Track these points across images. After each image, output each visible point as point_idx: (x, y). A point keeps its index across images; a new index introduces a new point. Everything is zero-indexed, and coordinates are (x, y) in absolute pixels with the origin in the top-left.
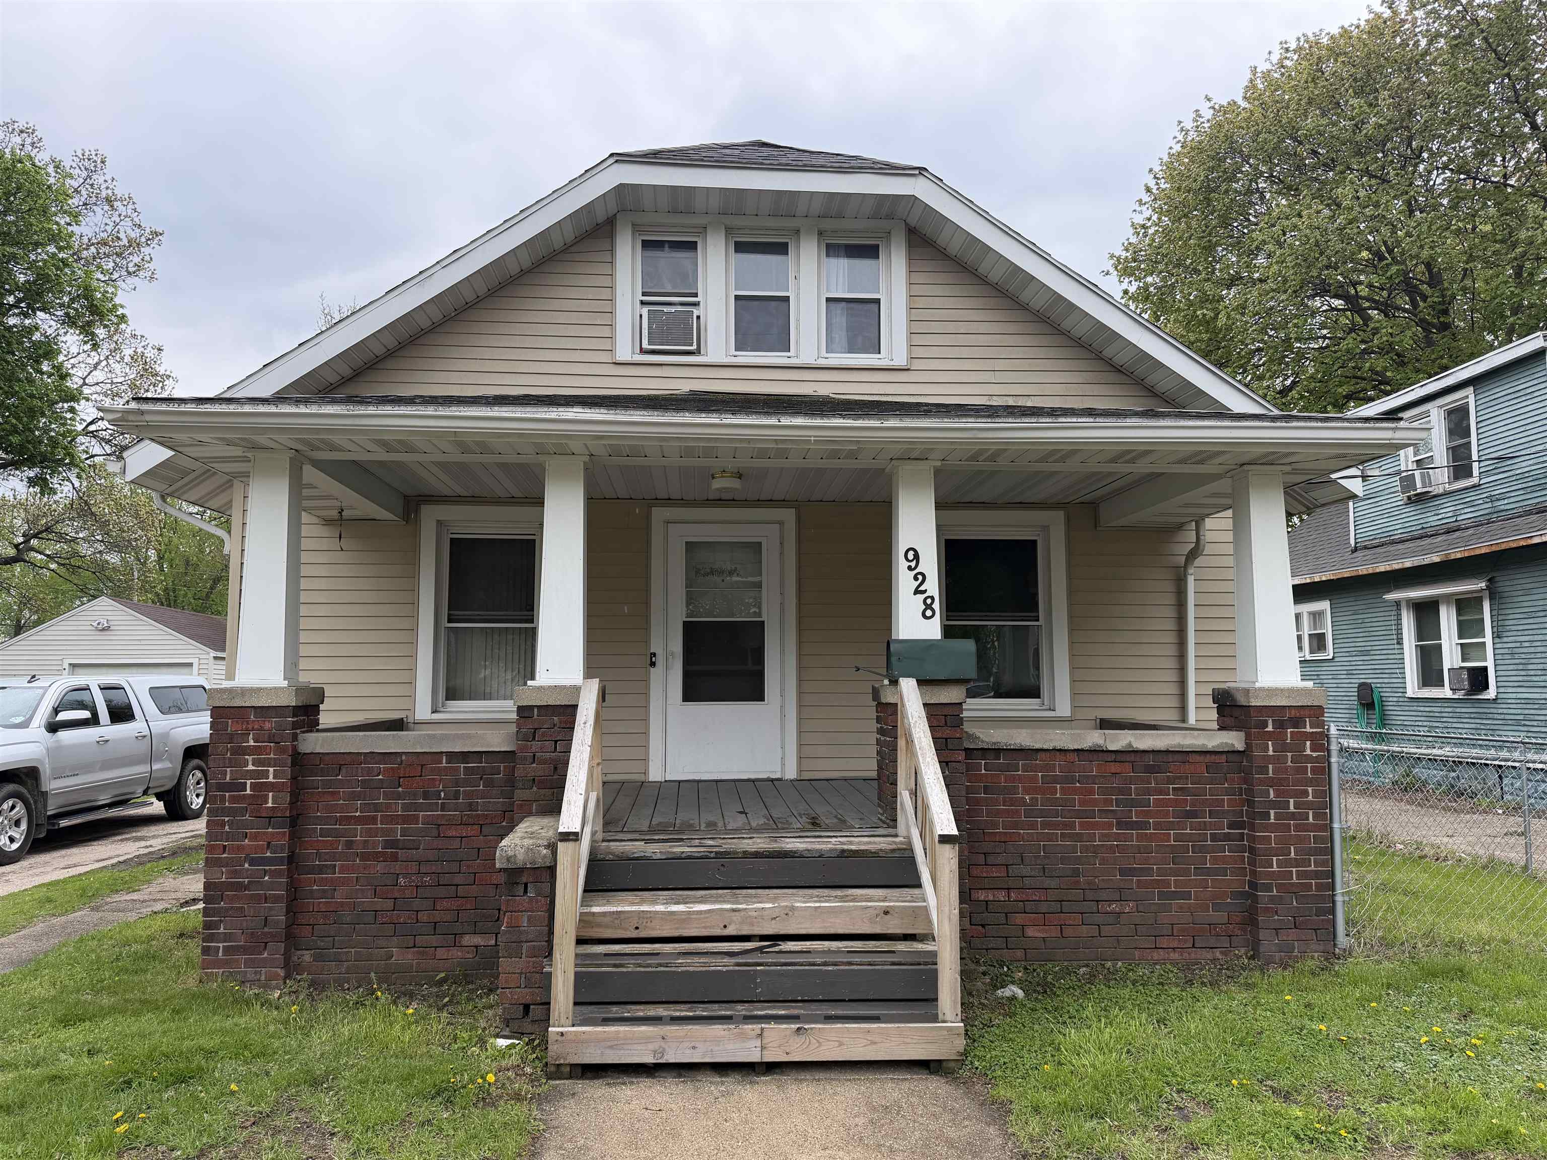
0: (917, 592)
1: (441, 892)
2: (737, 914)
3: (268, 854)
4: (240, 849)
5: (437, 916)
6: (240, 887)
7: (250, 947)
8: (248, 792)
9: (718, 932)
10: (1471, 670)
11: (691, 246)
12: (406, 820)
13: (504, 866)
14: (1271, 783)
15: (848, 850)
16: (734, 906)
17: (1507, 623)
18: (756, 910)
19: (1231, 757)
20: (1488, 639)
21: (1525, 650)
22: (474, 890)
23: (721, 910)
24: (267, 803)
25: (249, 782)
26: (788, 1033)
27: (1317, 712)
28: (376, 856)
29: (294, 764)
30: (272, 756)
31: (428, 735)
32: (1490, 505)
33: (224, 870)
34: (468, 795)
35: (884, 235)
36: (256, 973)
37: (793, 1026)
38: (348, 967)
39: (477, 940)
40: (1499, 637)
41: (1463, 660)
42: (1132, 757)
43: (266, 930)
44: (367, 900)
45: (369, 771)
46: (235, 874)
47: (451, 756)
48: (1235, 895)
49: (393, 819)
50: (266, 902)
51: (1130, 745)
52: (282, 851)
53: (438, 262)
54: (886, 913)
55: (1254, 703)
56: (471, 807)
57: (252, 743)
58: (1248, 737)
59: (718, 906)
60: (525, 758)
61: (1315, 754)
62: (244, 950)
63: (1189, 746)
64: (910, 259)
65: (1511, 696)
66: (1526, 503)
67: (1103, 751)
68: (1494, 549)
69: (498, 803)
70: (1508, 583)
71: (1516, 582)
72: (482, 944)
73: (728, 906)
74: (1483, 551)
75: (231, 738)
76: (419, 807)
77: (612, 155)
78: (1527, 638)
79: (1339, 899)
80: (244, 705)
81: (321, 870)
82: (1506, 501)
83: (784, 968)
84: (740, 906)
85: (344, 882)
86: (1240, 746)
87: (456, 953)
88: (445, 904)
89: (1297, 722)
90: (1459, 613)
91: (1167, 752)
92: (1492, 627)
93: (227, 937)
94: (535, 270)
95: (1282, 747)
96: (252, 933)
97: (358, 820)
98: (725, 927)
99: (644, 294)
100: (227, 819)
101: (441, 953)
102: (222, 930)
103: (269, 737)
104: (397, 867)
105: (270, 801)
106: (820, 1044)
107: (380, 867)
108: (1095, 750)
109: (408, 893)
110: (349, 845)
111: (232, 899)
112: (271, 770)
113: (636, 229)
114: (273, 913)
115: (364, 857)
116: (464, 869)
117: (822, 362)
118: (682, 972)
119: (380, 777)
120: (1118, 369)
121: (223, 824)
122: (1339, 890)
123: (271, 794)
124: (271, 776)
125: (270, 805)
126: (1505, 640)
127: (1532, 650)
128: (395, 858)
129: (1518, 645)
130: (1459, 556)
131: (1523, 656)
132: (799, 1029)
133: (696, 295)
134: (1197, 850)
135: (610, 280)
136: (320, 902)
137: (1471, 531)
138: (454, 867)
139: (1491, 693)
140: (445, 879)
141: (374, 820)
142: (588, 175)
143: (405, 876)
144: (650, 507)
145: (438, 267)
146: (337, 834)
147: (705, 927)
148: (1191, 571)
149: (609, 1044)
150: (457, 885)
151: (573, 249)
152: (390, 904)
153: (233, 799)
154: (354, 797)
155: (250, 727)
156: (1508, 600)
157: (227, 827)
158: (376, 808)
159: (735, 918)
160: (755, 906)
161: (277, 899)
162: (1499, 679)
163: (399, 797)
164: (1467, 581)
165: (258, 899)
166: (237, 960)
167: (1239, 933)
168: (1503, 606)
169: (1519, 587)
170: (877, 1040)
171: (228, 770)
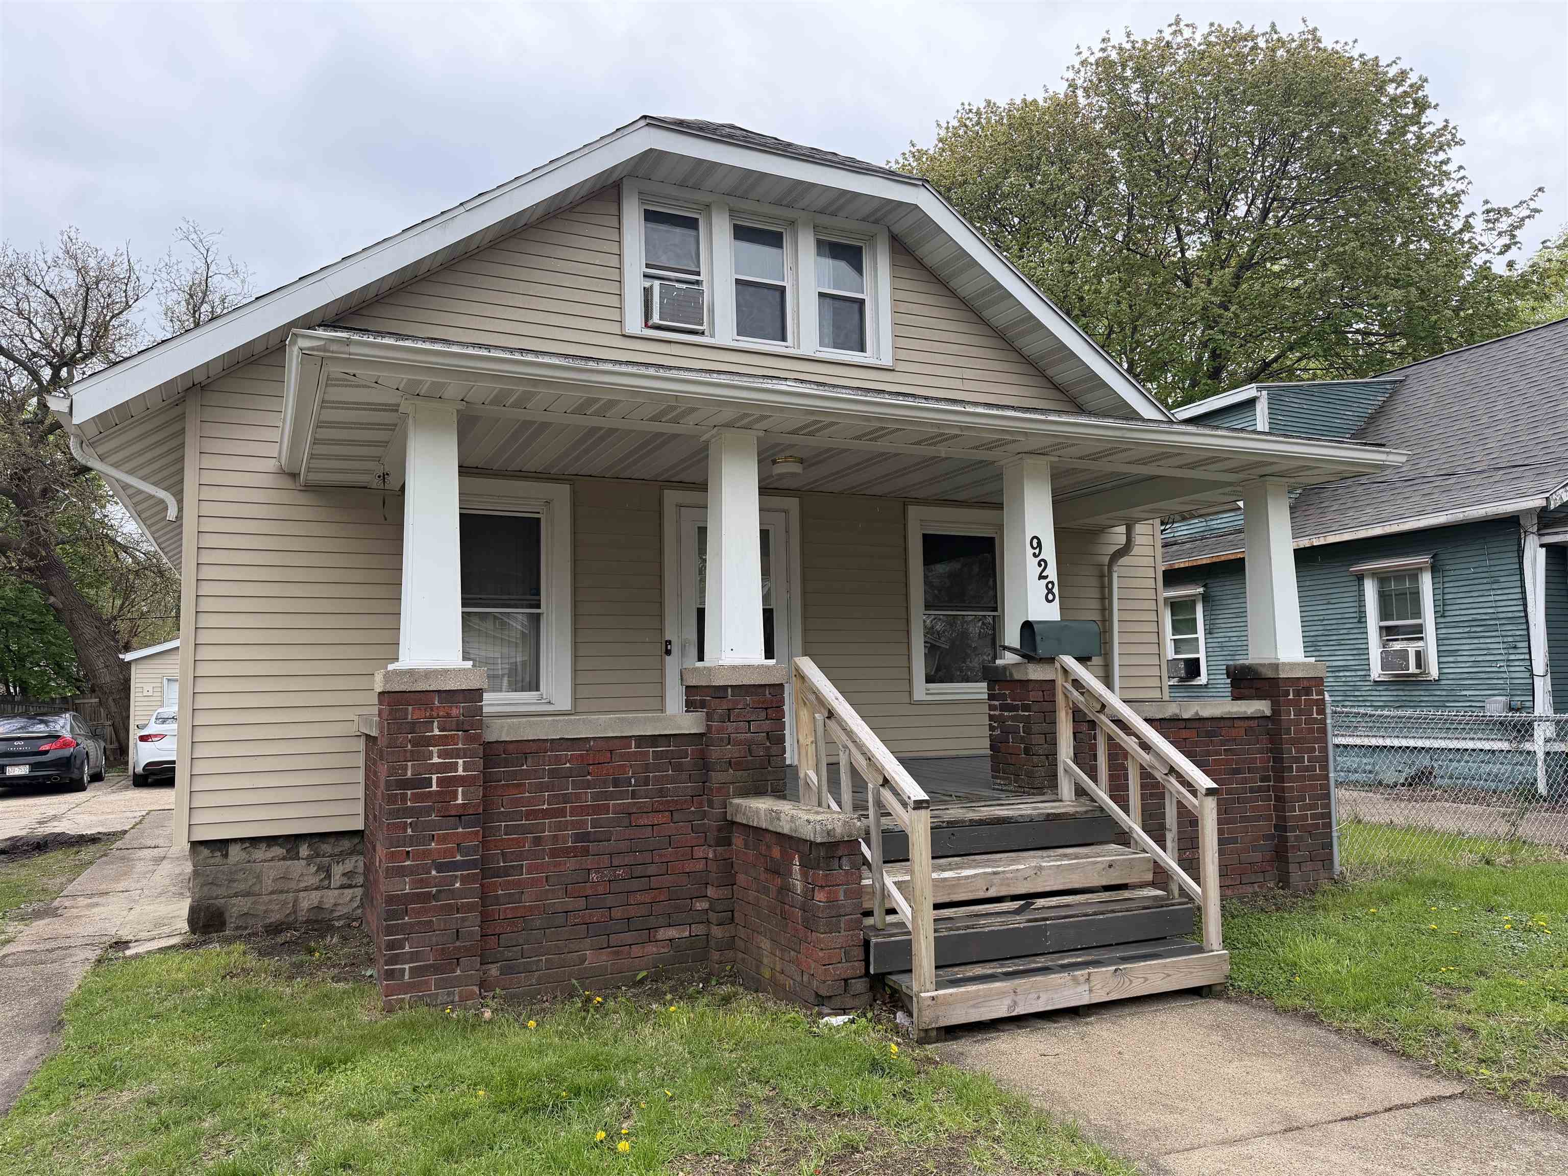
0: (1041, 577)
1: (635, 884)
2: (997, 876)
3: (459, 858)
4: (426, 854)
5: (632, 911)
6: (428, 897)
7: (442, 965)
8: (434, 788)
9: (981, 895)
10: (1187, 661)
11: (691, 224)
12: (597, 810)
13: (824, 840)
14: (1294, 742)
15: (1052, 814)
16: (995, 870)
17: (1218, 621)
18: (1012, 872)
19: (1262, 722)
20: (1201, 634)
21: (1233, 644)
22: (667, 880)
23: (985, 873)
24: (456, 799)
25: (434, 777)
26: (1108, 975)
27: (1319, 681)
28: (566, 852)
29: (485, 757)
30: (460, 746)
31: (619, 718)
32: (1204, 524)
33: (407, 880)
34: (657, 780)
35: (867, 238)
36: (448, 994)
37: (1110, 968)
38: (539, 978)
39: (672, 933)
40: (1210, 633)
41: (1176, 653)
42: (1196, 724)
43: (458, 944)
44: (558, 901)
45: (558, 759)
46: (423, 883)
47: (642, 740)
48: (1266, 837)
49: (584, 811)
50: (458, 913)
51: (1197, 713)
52: (475, 852)
53: (461, 204)
54: (1110, 866)
55: (1282, 675)
56: (661, 792)
57: (437, 732)
58: (1273, 704)
59: (981, 871)
60: (722, 739)
61: (1319, 717)
62: (435, 969)
63: (1236, 713)
64: (894, 265)
65: (1219, 681)
66: (1236, 523)
67: (1179, 719)
68: (1214, 560)
69: (688, 787)
70: (1219, 589)
71: (1227, 588)
72: (677, 936)
73: (989, 870)
74: (1204, 562)
75: (413, 727)
76: (611, 796)
77: (645, 117)
78: (1235, 634)
79: (1335, 834)
80: (429, 689)
81: (506, 872)
82: (1219, 521)
83: (1067, 920)
84: (999, 869)
85: (534, 882)
86: (1268, 713)
87: (651, 949)
88: (639, 897)
89: (1308, 692)
90: (1173, 614)
91: (1222, 718)
92: (1205, 625)
93: (414, 957)
94: (539, 226)
95: (1299, 713)
96: (443, 949)
97: (546, 814)
98: (987, 889)
99: (648, 266)
100: (409, 821)
101: (636, 951)
102: (407, 949)
103: (457, 724)
104: (589, 862)
105: (460, 796)
106: (1131, 981)
107: (571, 864)
108: (1174, 719)
109: (601, 890)
110: (537, 841)
111: (418, 913)
112: (460, 761)
113: (643, 197)
114: (466, 924)
115: (554, 853)
116: (657, 859)
117: (819, 356)
118: (990, 932)
119: (568, 765)
120: (1056, 387)
121: (404, 826)
122: (1335, 828)
123: (460, 789)
124: (460, 769)
125: (460, 801)
126: (1216, 635)
127: (1239, 643)
128: (586, 852)
129: (1227, 639)
130: (1182, 566)
131: (1231, 648)
132: (1116, 970)
133: (698, 274)
134: (1241, 801)
135: (617, 247)
136: (508, 908)
137: (1188, 546)
138: (647, 857)
139: (1203, 679)
140: (638, 871)
141: (562, 812)
142: (619, 134)
143: (598, 870)
144: (661, 489)
145: (462, 209)
146: (525, 830)
147: (971, 892)
148: (1115, 568)
149: (971, 1003)
150: (649, 877)
151: (579, 209)
152: (582, 903)
153: (415, 798)
154: (542, 788)
155: (435, 714)
156: (1218, 603)
157: (409, 830)
158: (566, 799)
159: (995, 881)
160: (1011, 868)
161: (469, 908)
162: (1210, 668)
163: (588, 785)
164: (1190, 587)
165: (449, 909)
166: (426, 982)
167: (1269, 868)
168: (1214, 608)
169: (1228, 592)
170: (1170, 973)
171: (409, 764)
